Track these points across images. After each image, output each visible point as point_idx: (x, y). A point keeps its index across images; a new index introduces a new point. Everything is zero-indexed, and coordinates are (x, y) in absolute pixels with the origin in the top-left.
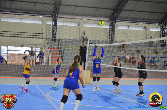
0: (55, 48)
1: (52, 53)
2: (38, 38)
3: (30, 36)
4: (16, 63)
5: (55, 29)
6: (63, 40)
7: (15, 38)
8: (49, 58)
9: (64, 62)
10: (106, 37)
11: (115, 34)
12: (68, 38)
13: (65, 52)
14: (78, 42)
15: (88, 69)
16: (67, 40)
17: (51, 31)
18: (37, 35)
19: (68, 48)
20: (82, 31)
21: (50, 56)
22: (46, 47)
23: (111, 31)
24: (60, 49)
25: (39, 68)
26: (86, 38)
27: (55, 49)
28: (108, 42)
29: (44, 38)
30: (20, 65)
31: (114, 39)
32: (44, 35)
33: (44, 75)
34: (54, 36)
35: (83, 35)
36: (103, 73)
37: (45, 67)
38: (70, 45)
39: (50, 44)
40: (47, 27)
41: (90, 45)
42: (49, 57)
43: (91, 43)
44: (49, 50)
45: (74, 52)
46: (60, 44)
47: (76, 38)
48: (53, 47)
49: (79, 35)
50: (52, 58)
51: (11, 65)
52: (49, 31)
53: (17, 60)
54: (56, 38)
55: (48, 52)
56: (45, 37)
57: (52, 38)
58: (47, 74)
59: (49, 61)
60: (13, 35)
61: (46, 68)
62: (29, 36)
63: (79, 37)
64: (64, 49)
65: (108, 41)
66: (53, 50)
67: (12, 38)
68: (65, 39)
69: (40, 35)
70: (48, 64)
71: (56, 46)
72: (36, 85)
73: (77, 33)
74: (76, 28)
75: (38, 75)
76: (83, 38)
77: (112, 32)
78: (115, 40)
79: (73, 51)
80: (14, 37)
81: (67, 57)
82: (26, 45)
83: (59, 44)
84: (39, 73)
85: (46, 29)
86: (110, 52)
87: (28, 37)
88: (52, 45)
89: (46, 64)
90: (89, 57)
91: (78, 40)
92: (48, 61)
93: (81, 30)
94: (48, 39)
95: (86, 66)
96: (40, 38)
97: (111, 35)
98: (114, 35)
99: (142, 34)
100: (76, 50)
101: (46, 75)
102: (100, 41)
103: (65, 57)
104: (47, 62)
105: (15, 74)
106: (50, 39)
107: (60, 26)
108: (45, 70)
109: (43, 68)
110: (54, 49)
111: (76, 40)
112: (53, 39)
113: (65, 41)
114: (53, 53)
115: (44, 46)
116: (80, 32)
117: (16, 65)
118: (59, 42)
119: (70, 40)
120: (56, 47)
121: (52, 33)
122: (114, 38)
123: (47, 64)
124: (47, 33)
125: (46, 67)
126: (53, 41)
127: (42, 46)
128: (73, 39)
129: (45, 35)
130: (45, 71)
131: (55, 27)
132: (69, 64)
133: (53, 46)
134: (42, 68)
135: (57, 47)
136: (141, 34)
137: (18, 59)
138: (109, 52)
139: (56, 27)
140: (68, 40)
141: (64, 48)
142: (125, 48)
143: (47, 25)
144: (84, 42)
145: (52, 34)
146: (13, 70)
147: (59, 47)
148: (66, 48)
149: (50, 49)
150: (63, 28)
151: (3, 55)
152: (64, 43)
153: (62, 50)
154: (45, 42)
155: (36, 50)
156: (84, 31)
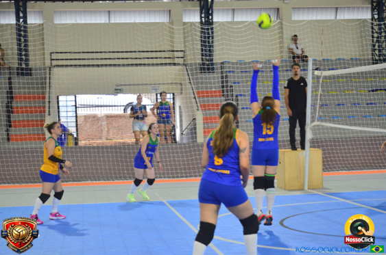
0: (214, 90)
1: (204, 106)
2: (162, 64)
3: (138, 62)
4: (104, 141)
5: (208, 33)
6: (233, 63)
7: (95, 68)
8: (197, 122)
10: (362, 46)
12: (248, 58)
13: (242, 100)
15: (314, 147)
16: (245, 63)
17: (196, 41)
18: (158, 55)
20: (288, 35)
21: (200, 116)
22: (186, 89)
23: (376, 27)
24: (227, 91)
25: (169, 153)
26: (303, 52)
27: (211, 92)
28: (368, 60)
29: (179, 64)
30: (115, 147)
32: (177, 54)
33: (186, 173)
34: (206, 56)
35: (293, 46)
36: (360, 156)
37: (185, 148)
39: (197, 79)
40: (184, 29)
41: (316, 73)
42: (197, 118)
43: (317, 69)
44: (195, 98)
46: (226, 77)
47: (271, 57)
48: (206, 88)
49: (281, 47)
50: (206, 119)
51: (89, 148)
52: (192, 40)
53: (105, 133)
54: (212, 60)
55: (191, 102)
56: (181, 61)
57: (200, 61)
58: (194, 168)
59: (198, 131)
60: (91, 62)
61: (190, 151)
62: (134, 62)
63: (281, 52)
64: (240, 91)
66: (208, 96)
67: (87, 69)
68: (241, 63)
69: (167, 54)
70: (196, 137)
73: (275, 39)
75: (168, 173)
76: (293, 53)
77: (380, 29)
80: (93, 65)
82: (128, 87)
84: (171, 165)
85: (182, 36)
86: (376, 90)
87: (132, 65)
88: (202, 83)
89: (188, 139)
92: (195, 128)
93: (284, 31)
94: (191, 64)
95: (309, 135)
96: (166, 64)
97: (378, 37)
101: (190, 173)
102: (343, 60)
103: (244, 113)
104: (192, 134)
105: (102, 173)
106: (195, 64)
107: (222, 24)
108: (187, 156)
109: (182, 152)
110: (208, 94)
112: (203, 64)
113: (241, 68)
114: (209, 106)
115: (179, 86)
116: (281, 37)
117: (103, 147)
118: (222, 73)
120: (215, 87)
121: (200, 47)
123: (192, 138)
124: (185, 47)
125: (189, 147)
127: (174, 86)
128: (263, 60)
129: (181, 54)
130: (188, 160)
131: (208, 29)
133: (206, 83)
134: (177, 153)
137: (106, 129)
138: (373, 91)
139: (212, 29)
140: (249, 63)
141: (239, 87)
143: (185, 24)
144: (296, 67)
145: (202, 50)
146: (95, 161)
147: (223, 87)
148: (243, 86)
149: (198, 93)
150: (232, 28)
151: (66, 120)
152: (238, 72)
153: (234, 95)
154: (183, 75)
155: (157, 99)
156: (294, 34)
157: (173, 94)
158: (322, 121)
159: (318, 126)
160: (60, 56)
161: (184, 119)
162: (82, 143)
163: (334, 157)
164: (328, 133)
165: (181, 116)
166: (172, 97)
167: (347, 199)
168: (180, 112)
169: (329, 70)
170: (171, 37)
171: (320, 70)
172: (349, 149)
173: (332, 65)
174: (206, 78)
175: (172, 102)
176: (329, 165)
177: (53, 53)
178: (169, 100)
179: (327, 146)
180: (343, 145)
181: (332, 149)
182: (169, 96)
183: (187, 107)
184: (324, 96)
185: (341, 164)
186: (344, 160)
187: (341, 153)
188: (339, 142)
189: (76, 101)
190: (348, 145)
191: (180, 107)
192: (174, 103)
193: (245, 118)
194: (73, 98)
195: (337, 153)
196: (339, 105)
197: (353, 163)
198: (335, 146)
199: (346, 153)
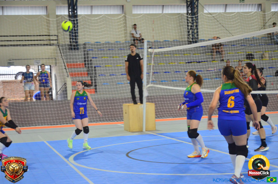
0: (79, 63)
2: (41, 45)
6: (92, 45)
8: (68, 86)
9: (98, 90)
10: (181, 32)
11: (200, 23)
12: (103, 41)
13: (98, 70)
14: (124, 47)
15: (149, 102)
16: (100, 45)
18: (39, 38)
19: (105, 60)
20: (130, 24)
21: (69, 81)
22: (59, 63)
23: (190, 19)
24: (88, 64)
25: (48, 108)
26: (141, 36)
27: (77, 65)
28: (185, 41)
29: (54, 45)
31: (197, 35)
32: (52, 38)
34: (73, 39)
35: (134, 32)
37: (59, 104)
38: (107, 54)
39: (67, 56)
40: (57, 20)
41: (150, 50)
42: (67, 83)
43: (150, 48)
44: (66, 69)
45: (118, 70)
46: (88, 54)
47: (118, 40)
48: (73, 62)
49: (126, 33)
53: (1, 94)
54: (76, 42)
55: (63, 72)
56: (55, 42)
57: (69, 43)
58: (65, 119)
59: (68, 92)
61: (63, 107)
63: (126, 36)
64: (97, 64)
65: (186, 39)
66: (74, 68)
68: (97, 44)
70: (67, 97)
71: (79, 58)
72: (45, 142)
73: (121, 28)
74: (118, 19)
76: (133, 37)
77: (192, 20)
78: (200, 37)
79: (114, 67)
81: (103, 79)
82: (17, 61)
83: (86, 55)
85: (56, 25)
86: (191, 62)
87: (20, 46)
88: (70, 59)
89: (61, 98)
90: (149, 76)
91: (123, 44)
92: (66, 91)
93: (127, 22)
94: (62, 46)
95: (145, 94)
96: (44, 45)
97: (191, 26)
98: (197, 26)
99: (255, 19)
100: (120, 63)
101: (63, 121)
102: (168, 41)
103: (100, 79)
104: (64, 94)
106: (65, 45)
107: (84, 16)
108: (61, 110)
109: (57, 108)
110: (75, 66)
111: (120, 44)
112: (71, 45)
113: (98, 48)
114: (75, 75)
115: (54, 61)
116: (126, 26)
118: (84, 51)
119: (106, 44)
122: (197, 32)
123: (64, 97)
124: (58, 33)
125: (62, 104)
126: (71, 49)
127: (50, 60)
128: (113, 42)
129: (55, 38)
130: (61, 113)
131: (74, 21)
132: (109, 94)
133: (73, 59)
134: (54, 108)
135: (82, 61)
136: (253, 20)
138: (189, 63)
139: (77, 20)
140: (103, 44)
141: (96, 61)
142: (222, 51)
143: (57, 16)
144: (132, 47)
145: (70, 35)
147: (85, 61)
148: (99, 61)
149: (68, 65)
150: (91, 20)
152: (95, 51)
153: (93, 67)
154: (57, 53)
155: (39, 70)
156: (134, 24)
157: (50, 66)
158: (154, 84)
159: (152, 87)
161: (58, 84)
163: (163, 109)
164: (159, 92)
165: (56, 82)
166: (49, 68)
167: (172, 137)
168: (56, 79)
169: (159, 48)
170: (48, 26)
171: (152, 48)
172: (173, 103)
173: (161, 45)
174: (73, 55)
175: (49, 71)
176: (159, 114)
178: (47, 70)
179: (158, 101)
180: (169, 101)
181: (162, 104)
182: (47, 67)
183: (60, 76)
184: (156, 66)
185: (168, 114)
186: (170, 111)
187: (168, 106)
190: (172, 101)
191: (55, 75)
192: (51, 73)
193: (101, 82)
195: (165, 106)
196: (165, 72)
197: (176, 113)
198: (164, 101)
199: (171, 106)
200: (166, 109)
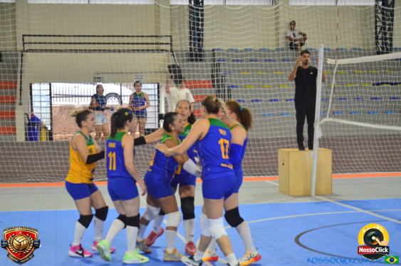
0: (203, 79)
2: (148, 51)
3: (121, 47)
7: (73, 54)
13: (234, 92)
18: (145, 40)
23: (380, 16)
24: (218, 81)
27: (199, 82)
28: (372, 49)
31: (391, 41)
35: (290, 34)
40: (171, 10)
45: (265, 91)
47: (266, 47)
49: (276, 34)
52: (180, 23)
56: (168, 47)
62: (117, 47)
65: (374, 47)
66: (196, 87)
73: (272, 26)
78: (396, 44)
80: (71, 51)
86: (382, 83)
93: (280, 18)
94: (179, 51)
96: (153, 51)
107: (214, 7)
114: (197, 98)
116: (277, 24)
118: (213, 60)
121: (188, 32)
124: (172, 31)
127: (158, 75)
128: (257, 48)
129: (168, 40)
135: (208, 77)
138: (378, 84)
143: (172, 7)
144: (307, 55)
147: (213, 76)
151: (39, 111)
153: (226, 86)
156: (292, 20)
157: (158, 84)
160: (33, 39)
162: (56, 137)
166: (156, 87)
170: (156, 22)
172: (353, 149)
177: (25, 36)
180: (347, 145)
182: (153, 86)
187: (344, 153)
188: (342, 140)
189: (50, 89)
190: (351, 145)
191: (165, 98)
192: (158, 94)
194: (47, 86)
196: (340, 99)
200: (341, 157)
